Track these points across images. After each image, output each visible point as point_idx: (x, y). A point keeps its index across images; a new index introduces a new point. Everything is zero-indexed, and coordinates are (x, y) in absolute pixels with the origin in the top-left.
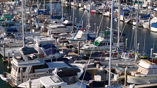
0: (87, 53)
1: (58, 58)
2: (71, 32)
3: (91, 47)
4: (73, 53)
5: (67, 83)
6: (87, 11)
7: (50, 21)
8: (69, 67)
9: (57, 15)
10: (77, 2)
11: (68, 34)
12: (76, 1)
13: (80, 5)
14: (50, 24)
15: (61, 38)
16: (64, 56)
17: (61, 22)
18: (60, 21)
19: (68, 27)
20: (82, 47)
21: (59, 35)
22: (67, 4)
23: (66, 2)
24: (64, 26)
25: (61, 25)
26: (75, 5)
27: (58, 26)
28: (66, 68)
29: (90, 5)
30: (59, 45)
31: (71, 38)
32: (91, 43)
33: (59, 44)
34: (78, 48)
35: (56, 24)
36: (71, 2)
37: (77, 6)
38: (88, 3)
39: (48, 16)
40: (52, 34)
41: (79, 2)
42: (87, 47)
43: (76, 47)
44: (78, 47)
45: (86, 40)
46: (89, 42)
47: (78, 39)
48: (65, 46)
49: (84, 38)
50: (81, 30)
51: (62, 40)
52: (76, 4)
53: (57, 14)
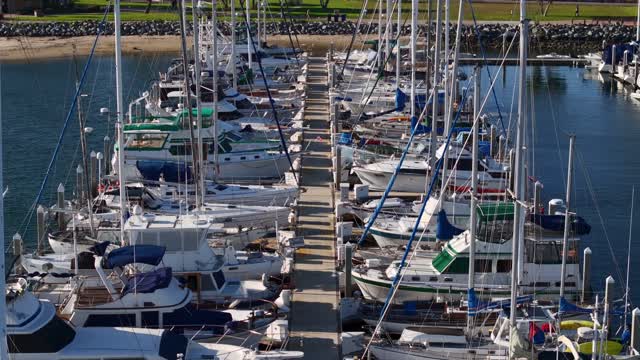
1: (170, 310)
2: (422, 196)
11: (403, 204)
22: (602, 72)
23: (601, 62)
26: (626, 77)
36: (618, 64)
47: (410, 230)
52: (631, 74)
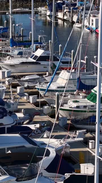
0: (73, 117)
1: (10, 126)
2: (47, 73)
3: (82, 106)
4: (46, 116)
5: (15, 179)
6: (89, 31)
7: (7, 51)
8: (28, 145)
9: (24, 38)
10: (69, 12)
11: (41, 77)
12: (68, 10)
13: (75, 19)
14: (8, 57)
15: (26, 85)
16: (23, 122)
17: (30, 53)
18: (29, 51)
19: (43, 64)
20: (65, 105)
21: (22, 79)
22: (49, 16)
23: (48, 11)
24: (35, 61)
25: (29, 58)
26: (65, 18)
27: (22, 61)
28: (24, 147)
29: (94, 19)
30: (17, 100)
31: (45, 87)
32: (85, 97)
33: (17, 98)
34: (55, 106)
35: (19, 56)
36: (58, 12)
37: (70, 20)
38: (92, 15)
39: (5, 41)
40: (8, 77)
41: (73, 12)
42: (75, 105)
43: (51, 105)
44: (55, 104)
45: (76, 91)
46: (81, 95)
47: (58, 88)
48: (31, 102)
49: (73, 86)
50: (66, 69)
51: (28, 90)
52: (68, 16)
53: (25, 36)
